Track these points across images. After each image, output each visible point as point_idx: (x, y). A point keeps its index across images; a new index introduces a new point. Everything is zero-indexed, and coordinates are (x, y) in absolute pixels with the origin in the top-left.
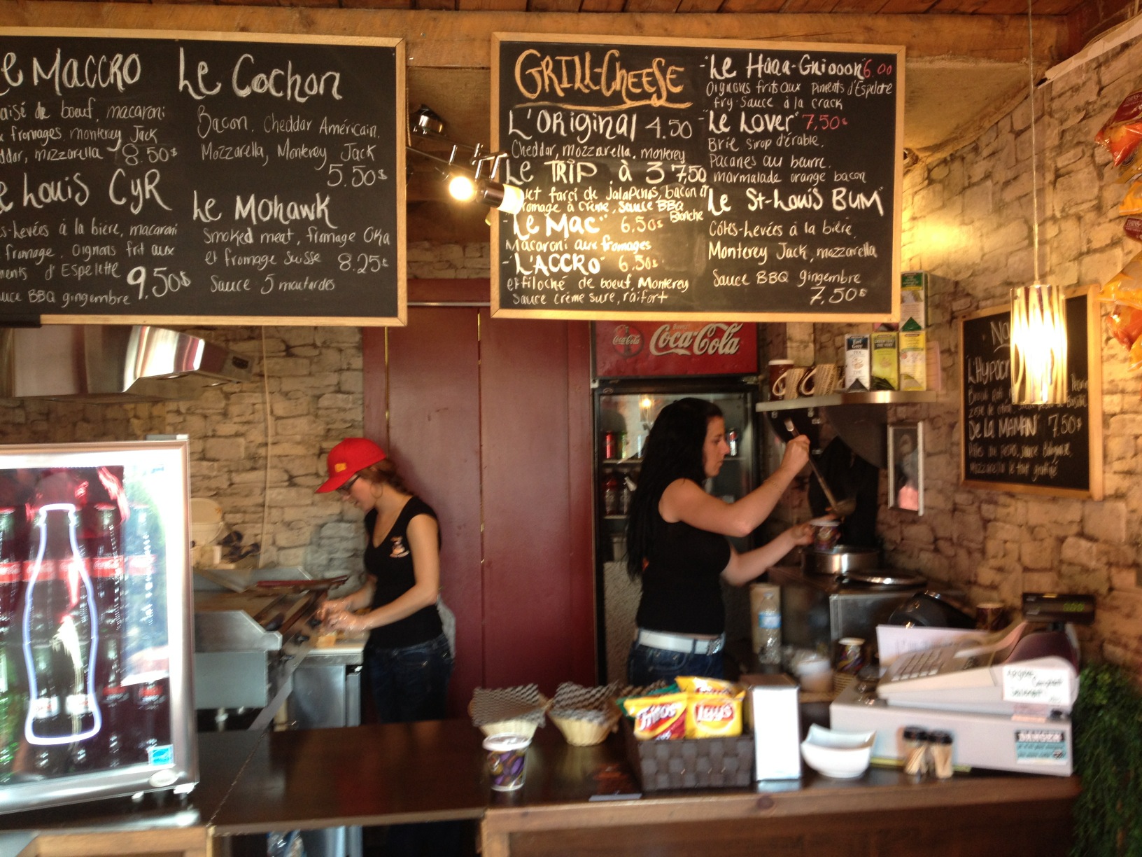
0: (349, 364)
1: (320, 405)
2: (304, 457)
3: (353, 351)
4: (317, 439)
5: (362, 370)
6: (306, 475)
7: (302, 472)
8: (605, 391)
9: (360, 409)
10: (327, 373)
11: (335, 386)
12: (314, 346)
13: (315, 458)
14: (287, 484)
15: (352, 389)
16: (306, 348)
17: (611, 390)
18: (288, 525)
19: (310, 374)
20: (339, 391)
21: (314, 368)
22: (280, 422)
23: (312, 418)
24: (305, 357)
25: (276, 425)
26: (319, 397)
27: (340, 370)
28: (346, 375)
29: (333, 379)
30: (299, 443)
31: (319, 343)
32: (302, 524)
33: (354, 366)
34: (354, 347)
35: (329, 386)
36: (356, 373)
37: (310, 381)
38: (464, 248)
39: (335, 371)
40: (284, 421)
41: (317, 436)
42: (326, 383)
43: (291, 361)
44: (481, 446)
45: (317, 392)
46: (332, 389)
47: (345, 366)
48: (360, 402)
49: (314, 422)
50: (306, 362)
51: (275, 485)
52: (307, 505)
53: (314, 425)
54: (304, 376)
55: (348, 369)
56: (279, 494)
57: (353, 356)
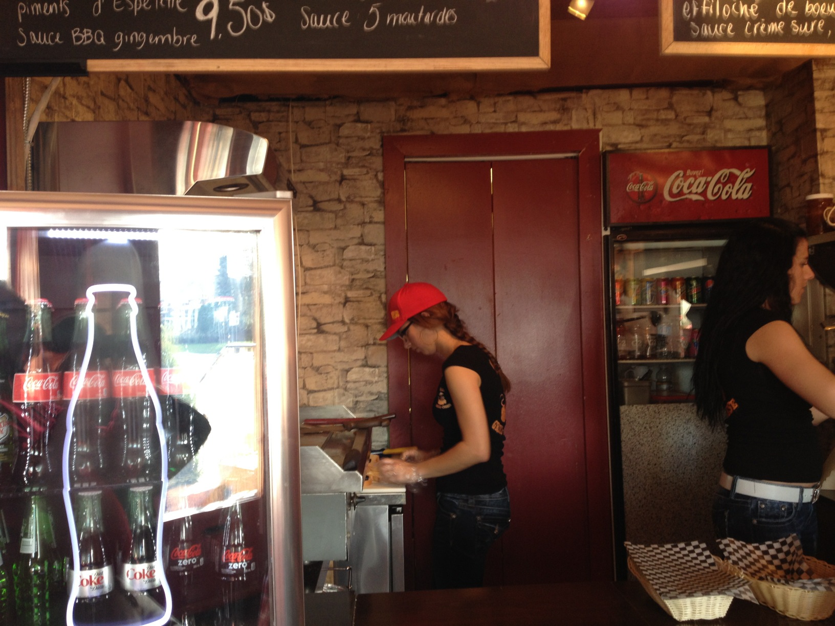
0: (371, 217)
1: (344, 257)
2: (331, 305)
3: (375, 205)
4: (343, 288)
5: (384, 223)
6: (333, 323)
7: (329, 319)
8: (619, 238)
9: (382, 259)
10: (352, 226)
11: (359, 238)
12: (339, 200)
13: (341, 306)
14: (315, 331)
15: (375, 241)
16: (331, 203)
17: (624, 236)
18: (317, 370)
19: (336, 228)
20: (362, 243)
21: (339, 221)
22: (308, 273)
23: (338, 269)
24: (331, 212)
25: (305, 276)
26: (344, 249)
27: (363, 224)
28: (369, 228)
29: (356, 232)
30: (325, 293)
31: (343, 199)
32: (330, 369)
33: (376, 220)
34: (376, 201)
35: (353, 238)
36: (378, 225)
37: (336, 234)
38: (478, 104)
39: (358, 224)
40: (313, 272)
41: (342, 286)
42: (350, 236)
43: (318, 216)
44: (494, 294)
45: (343, 245)
46: (356, 241)
47: (367, 220)
48: (382, 253)
49: (340, 272)
50: (332, 216)
51: (305, 332)
52: (334, 351)
53: (340, 276)
54: (331, 229)
55: (371, 222)
56: (309, 340)
57: (375, 210)
